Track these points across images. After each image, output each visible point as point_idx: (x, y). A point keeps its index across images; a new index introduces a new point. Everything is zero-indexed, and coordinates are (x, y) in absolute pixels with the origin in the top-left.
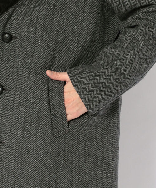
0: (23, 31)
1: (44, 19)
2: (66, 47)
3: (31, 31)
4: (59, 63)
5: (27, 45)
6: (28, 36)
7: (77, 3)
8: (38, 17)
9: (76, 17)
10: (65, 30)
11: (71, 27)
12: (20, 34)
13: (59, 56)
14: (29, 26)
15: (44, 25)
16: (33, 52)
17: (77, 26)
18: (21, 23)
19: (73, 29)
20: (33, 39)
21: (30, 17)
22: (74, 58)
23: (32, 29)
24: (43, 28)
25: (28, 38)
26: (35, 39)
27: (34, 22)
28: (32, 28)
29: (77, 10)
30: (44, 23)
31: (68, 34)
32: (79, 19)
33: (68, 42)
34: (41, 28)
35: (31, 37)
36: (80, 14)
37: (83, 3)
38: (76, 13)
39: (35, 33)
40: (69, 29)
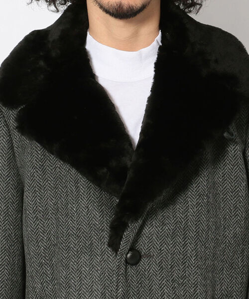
0: (166, 244)
1: (196, 221)
2: (227, 262)
3: (178, 242)
4: (222, 291)
5: (172, 267)
6: (174, 251)
7: (235, 190)
8: (187, 218)
9: (236, 213)
10: (224, 237)
11: (231, 230)
12: (160, 249)
13: (220, 279)
14: (174, 235)
15: (196, 230)
16: (184, 277)
17: (239, 227)
18: (161, 231)
19: (235, 233)
20: (183, 255)
21: (175, 219)
22: (242, 279)
23: (179, 239)
24: (197, 237)
25: (174, 255)
26: (186, 255)
27: (181, 228)
28: (179, 237)
29: (237, 202)
30: (196, 228)
31: (229, 241)
32: (242, 216)
33: (230, 255)
34: (193, 236)
35: (180, 252)
36: (242, 208)
37: (243, 189)
38: (236, 207)
39: (185, 245)
40: (229, 234)
